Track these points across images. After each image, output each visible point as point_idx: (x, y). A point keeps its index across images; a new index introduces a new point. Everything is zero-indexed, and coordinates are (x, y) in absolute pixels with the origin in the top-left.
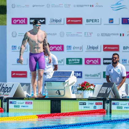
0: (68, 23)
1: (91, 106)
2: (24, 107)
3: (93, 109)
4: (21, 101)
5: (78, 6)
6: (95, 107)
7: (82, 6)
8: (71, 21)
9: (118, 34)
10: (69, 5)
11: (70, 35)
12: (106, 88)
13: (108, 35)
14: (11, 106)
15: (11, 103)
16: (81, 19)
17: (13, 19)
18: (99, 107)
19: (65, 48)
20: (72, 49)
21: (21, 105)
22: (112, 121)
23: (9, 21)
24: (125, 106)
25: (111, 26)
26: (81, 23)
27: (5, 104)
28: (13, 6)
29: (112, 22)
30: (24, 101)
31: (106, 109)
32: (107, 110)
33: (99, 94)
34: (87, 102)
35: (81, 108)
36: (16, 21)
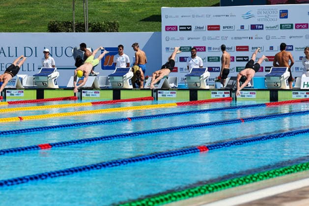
0: (208, 30)
1: (220, 95)
2: (169, 96)
3: (222, 97)
4: (168, 91)
5: (216, 16)
6: (224, 96)
7: (219, 16)
8: (211, 28)
9: (247, 38)
10: (210, 16)
11: (210, 38)
12: (232, 81)
13: (240, 38)
14: (159, 95)
15: (159, 93)
16: (219, 26)
17: (166, 27)
18: (227, 96)
19: (207, 49)
20: (212, 50)
21: (167, 94)
22: (237, 107)
23: (163, 28)
24: (248, 95)
25: (242, 31)
26: (219, 29)
27: (155, 94)
28: (167, 17)
29: (243, 28)
30: (170, 92)
31: (232, 96)
32: (233, 98)
33: (228, 86)
34: (218, 92)
35: (213, 97)
36: (169, 28)
